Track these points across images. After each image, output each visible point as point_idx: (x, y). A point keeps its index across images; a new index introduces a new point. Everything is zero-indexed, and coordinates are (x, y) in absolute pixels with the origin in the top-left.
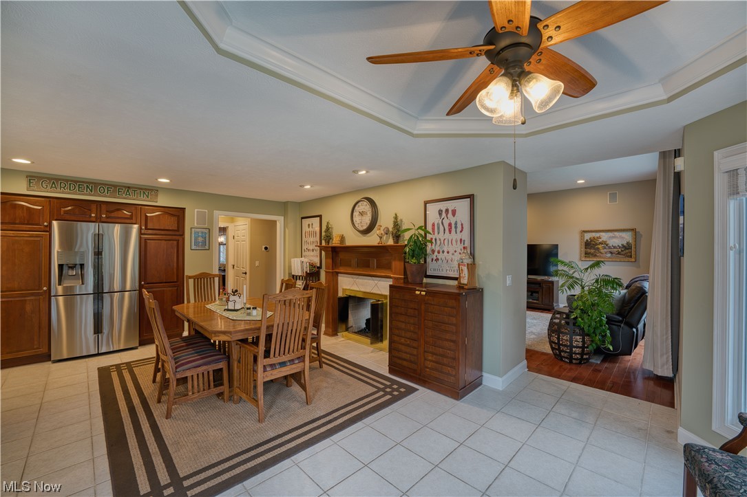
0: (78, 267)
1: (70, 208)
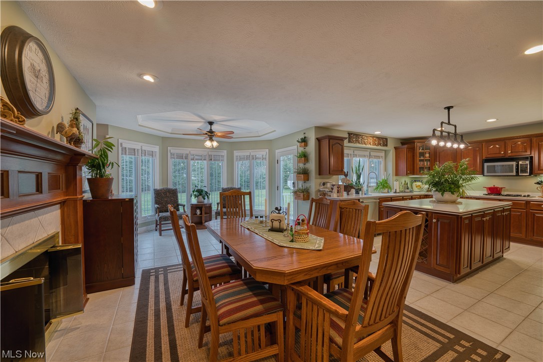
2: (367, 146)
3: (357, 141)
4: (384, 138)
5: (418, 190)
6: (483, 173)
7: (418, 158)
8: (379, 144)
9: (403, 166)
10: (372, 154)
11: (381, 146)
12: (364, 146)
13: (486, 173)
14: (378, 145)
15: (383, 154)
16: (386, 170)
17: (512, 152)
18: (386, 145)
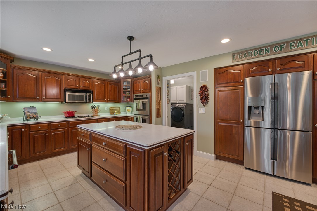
0: (260, 108)
1: (255, 68)
6: (64, 100)
17: (82, 86)
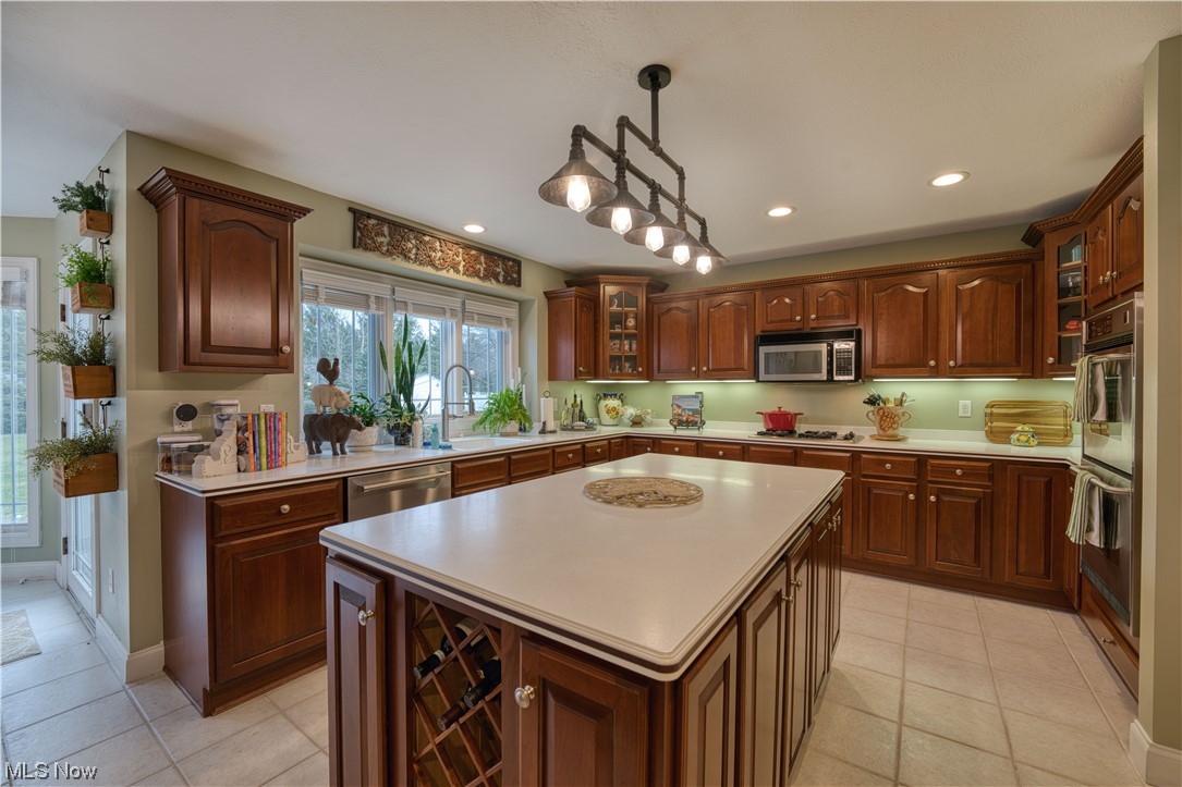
2: (443, 273)
3: (396, 249)
4: (509, 259)
5: (611, 422)
6: (755, 376)
7: (606, 331)
8: (490, 275)
9: (567, 351)
10: (472, 306)
11: (498, 281)
12: (429, 270)
13: (762, 376)
14: (485, 278)
15: (512, 312)
16: (522, 362)
17: (817, 318)
18: (517, 283)
